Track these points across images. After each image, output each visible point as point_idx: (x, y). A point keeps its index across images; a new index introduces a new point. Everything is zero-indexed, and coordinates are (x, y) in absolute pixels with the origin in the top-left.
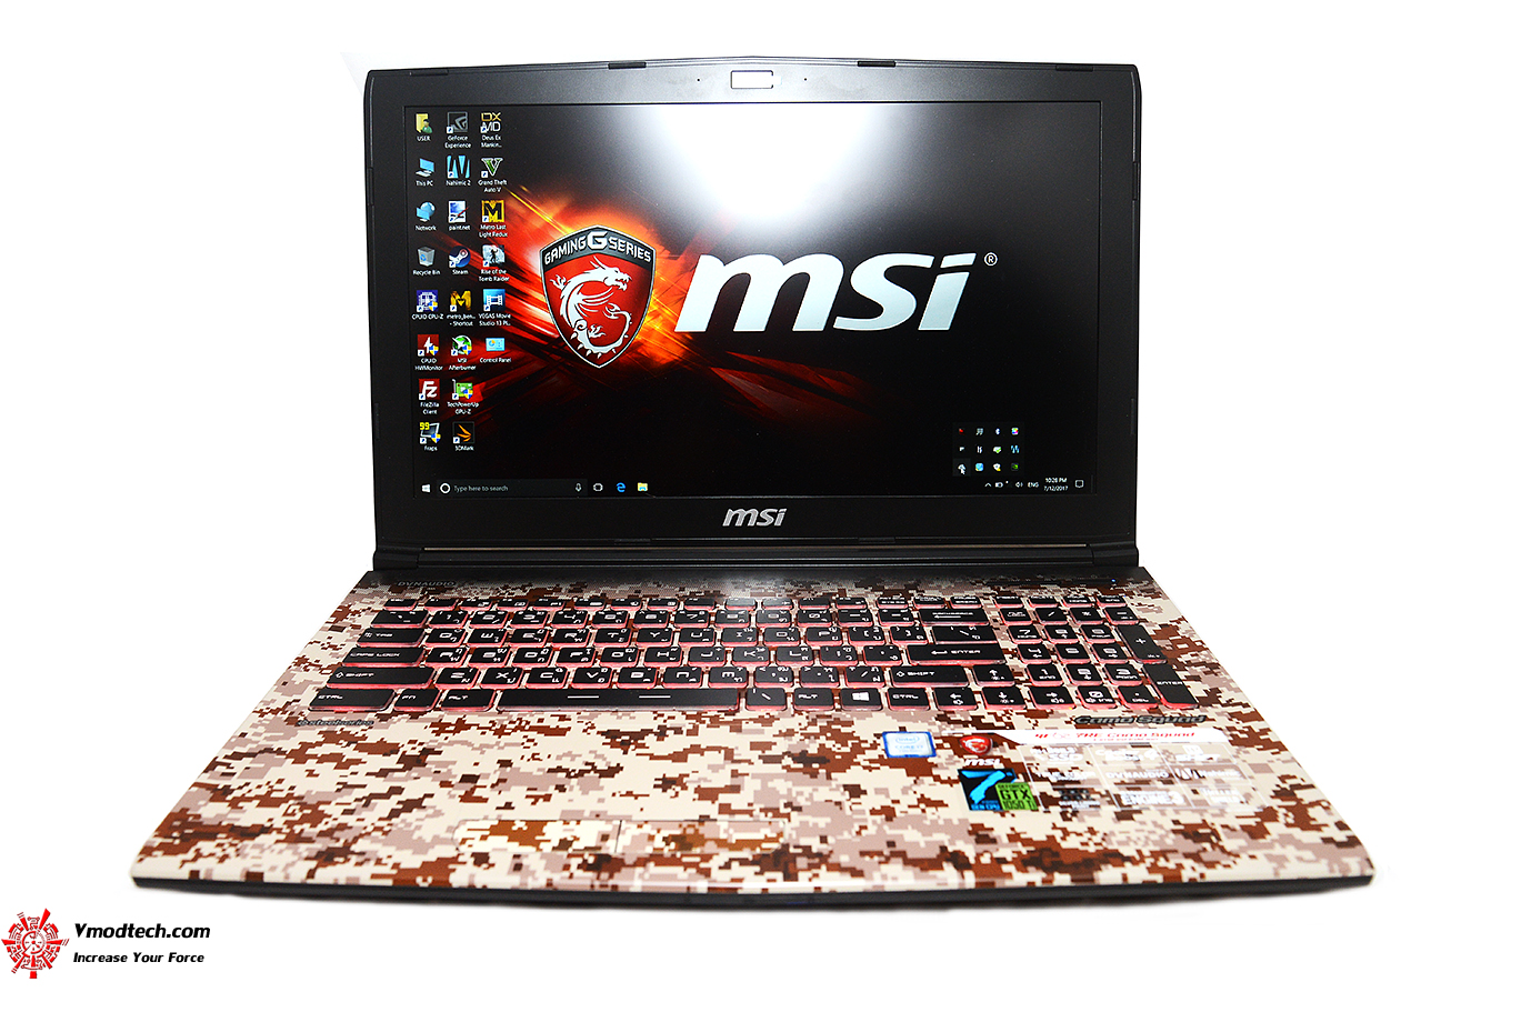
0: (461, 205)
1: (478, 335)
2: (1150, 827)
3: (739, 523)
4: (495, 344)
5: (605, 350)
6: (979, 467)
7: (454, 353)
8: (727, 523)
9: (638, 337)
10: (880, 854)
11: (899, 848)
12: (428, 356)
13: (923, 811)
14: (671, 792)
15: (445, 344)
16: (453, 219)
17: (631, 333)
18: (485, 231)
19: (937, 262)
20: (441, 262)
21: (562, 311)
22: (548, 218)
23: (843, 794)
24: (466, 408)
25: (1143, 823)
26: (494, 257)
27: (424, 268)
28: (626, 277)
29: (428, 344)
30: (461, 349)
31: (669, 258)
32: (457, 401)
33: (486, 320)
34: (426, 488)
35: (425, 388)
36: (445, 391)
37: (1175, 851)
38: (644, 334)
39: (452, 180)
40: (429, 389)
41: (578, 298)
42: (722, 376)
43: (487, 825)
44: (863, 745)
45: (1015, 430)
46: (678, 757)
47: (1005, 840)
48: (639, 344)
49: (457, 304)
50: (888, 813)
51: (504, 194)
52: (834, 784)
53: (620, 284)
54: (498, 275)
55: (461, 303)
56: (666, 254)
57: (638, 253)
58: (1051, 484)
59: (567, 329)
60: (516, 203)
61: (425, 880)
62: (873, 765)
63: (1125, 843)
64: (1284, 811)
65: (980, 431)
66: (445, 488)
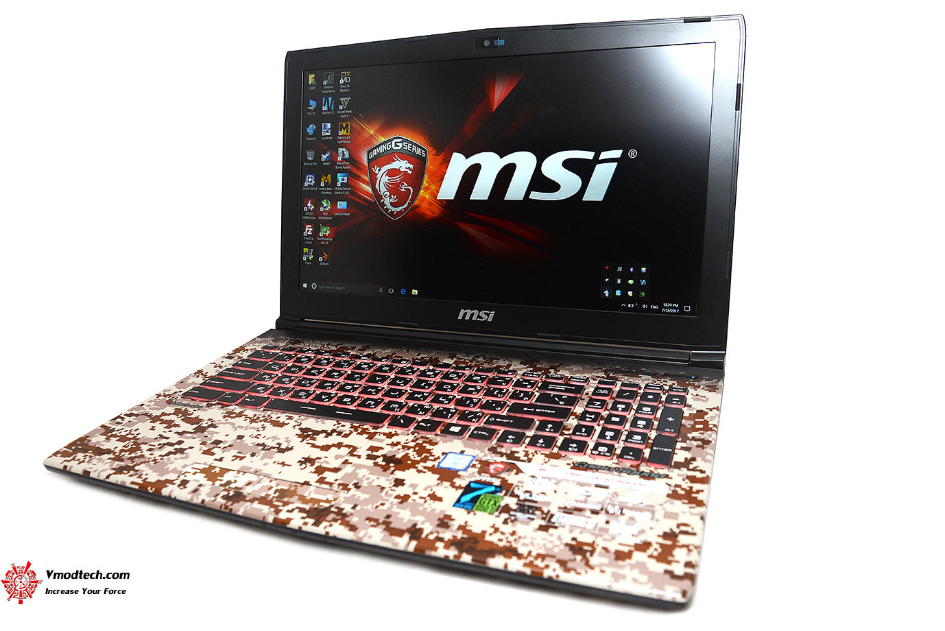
0: (329, 125)
1: (334, 200)
2: (554, 539)
3: (467, 318)
4: (342, 205)
5: (398, 209)
6: (618, 293)
7: (322, 209)
8: (460, 317)
9: (416, 202)
10: (376, 520)
11: (390, 520)
12: (309, 210)
13: (426, 501)
14: (303, 466)
15: (318, 205)
16: (324, 134)
17: (413, 200)
18: (340, 140)
19: (597, 156)
20: (317, 158)
21: (377, 187)
22: (372, 132)
23: (391, 483)
24: (326, 241)
25: (551, 535)
26: (344, 154)
27: (309, 161)
28: (411, 166)
29: (309, 204)
30: (325, 207)
31: (435, 155)
32: (322, 237)
33: (338, 191)
34: (305, 285)
35: (307, 229)
36: (316, 231)
37: (554, 557)
38: (420, 200)
39: (324, 111)
40: (309, 229)
41: (386, 179)
42: (462, 227)
43: (201, 467)
44: (430, 458)
45: (643, 269)
46: (326, 448)
47: (455, 528)
48: (417, 206)
49: (324, 182)
50: (404, 499)
51: (350, 119)
52: (392, 476)
53: (408, 170)
54: (345, 165)
55: (326, 181)
56: (434, 152)
57: (419, 152)
58: (667, 308)
59: (379, 197)
60: (357, 123)
61: (151, 489)
62: (424, 470)
63: (525, 545)
64: (657, 546)
65: (620, 269)
66: (314, 286)
